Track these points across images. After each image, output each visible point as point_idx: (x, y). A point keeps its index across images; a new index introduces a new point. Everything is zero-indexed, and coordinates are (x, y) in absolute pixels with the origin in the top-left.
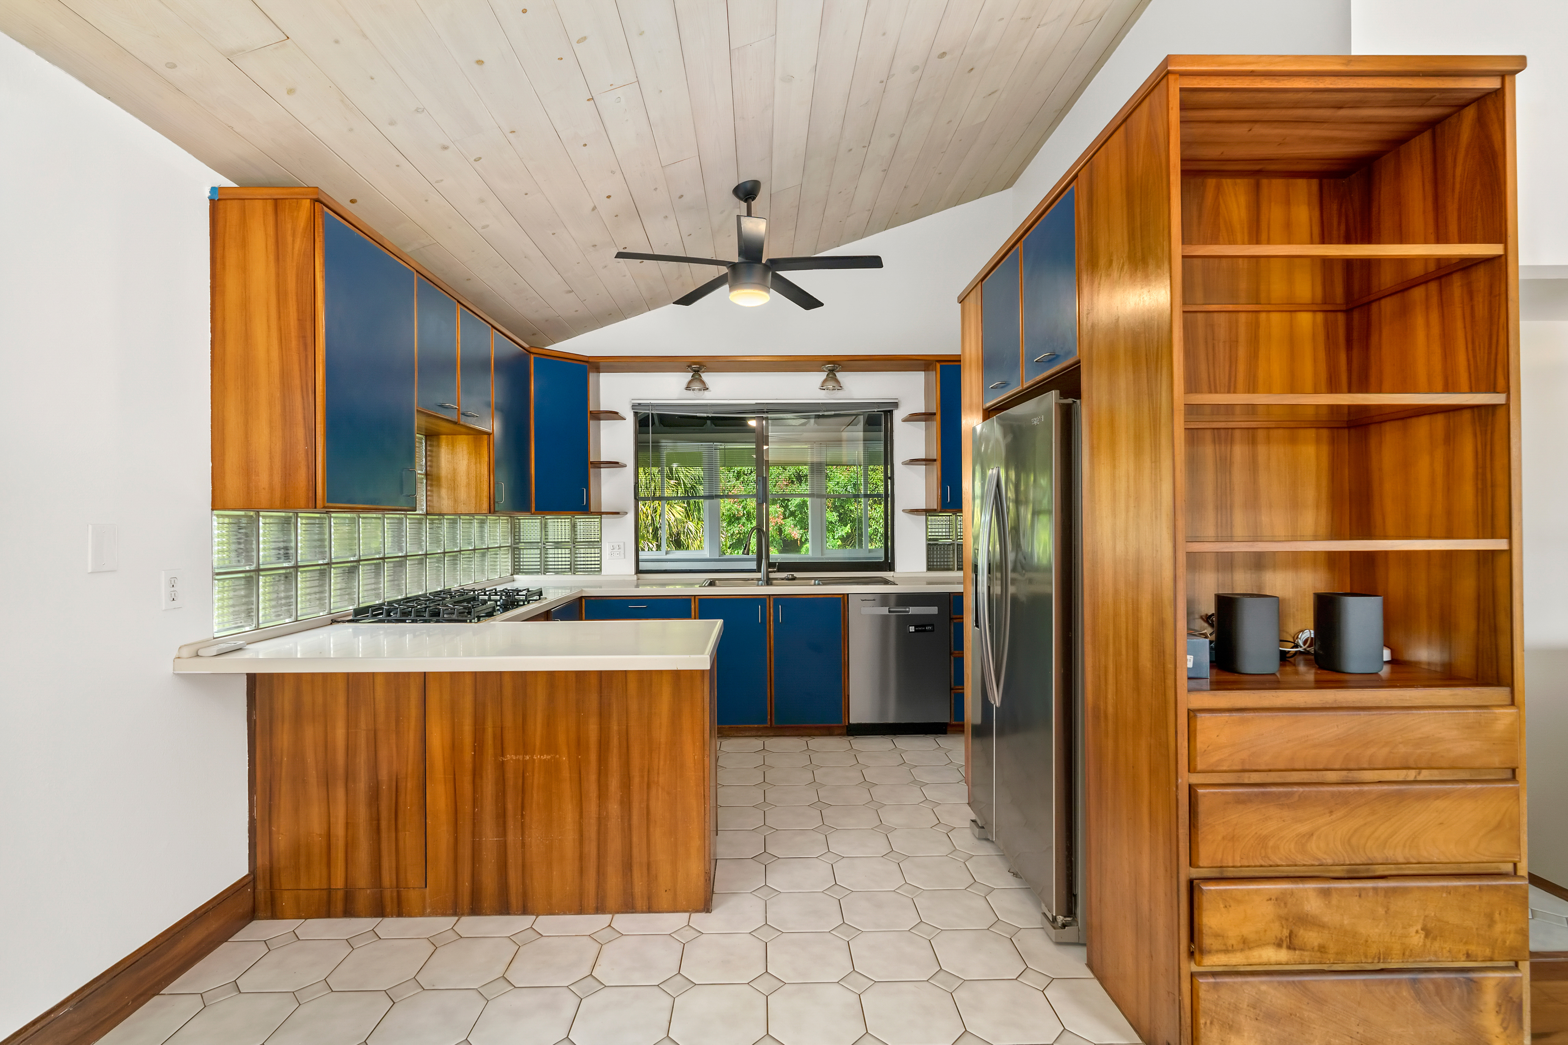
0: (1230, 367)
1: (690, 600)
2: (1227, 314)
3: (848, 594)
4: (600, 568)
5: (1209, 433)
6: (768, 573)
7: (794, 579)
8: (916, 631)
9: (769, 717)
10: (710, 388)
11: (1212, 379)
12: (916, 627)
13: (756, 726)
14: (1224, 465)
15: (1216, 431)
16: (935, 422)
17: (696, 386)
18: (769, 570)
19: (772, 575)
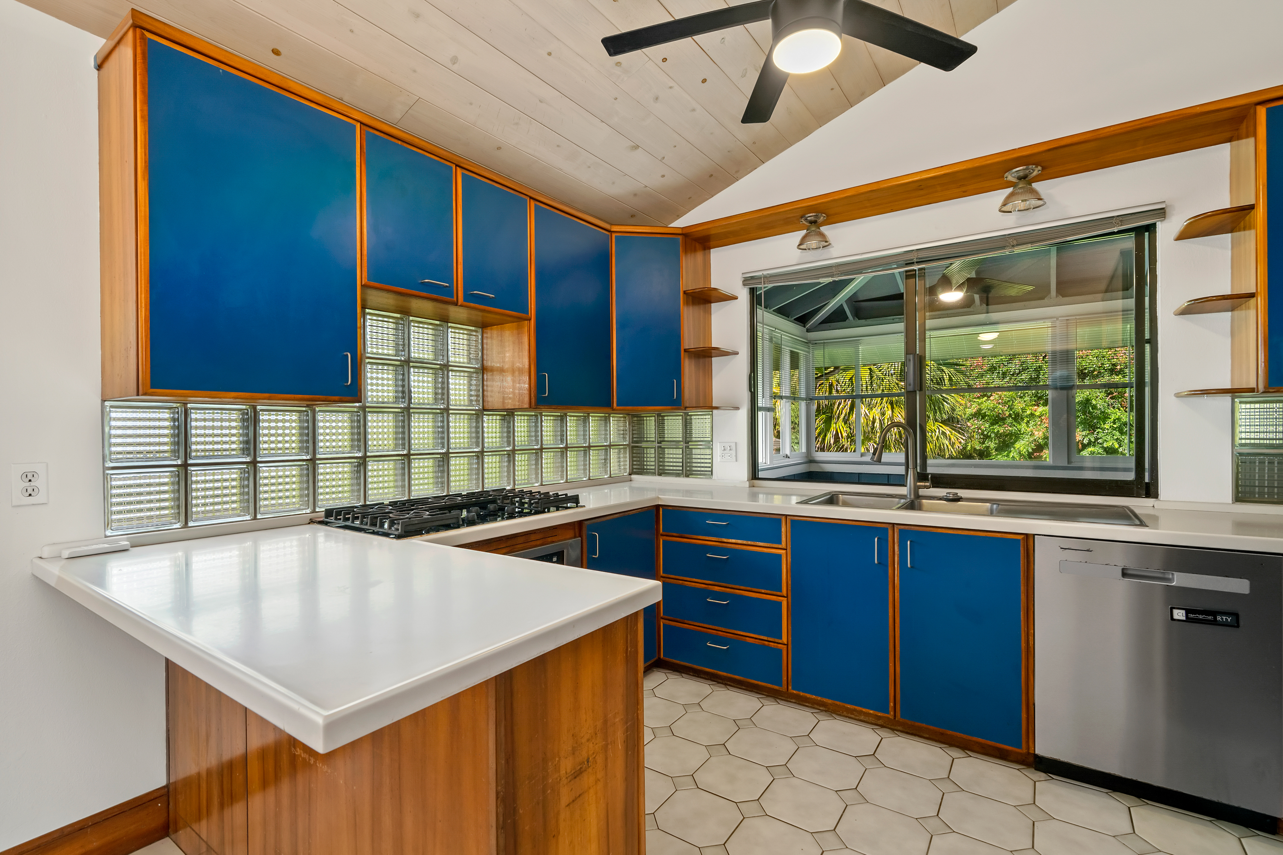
1: (780, 520)
3: (1034, 535)
4: (712, 471)
6: (917, 488)
7: (958, 499)
8: (1188, 620)
9: (892, 704)
10: (833, 244)
12: (1188, 611)
13: (871, 712)
16: (1253, 232)
17: (813, 243)
18: (919, 484)
19: (922, 492)
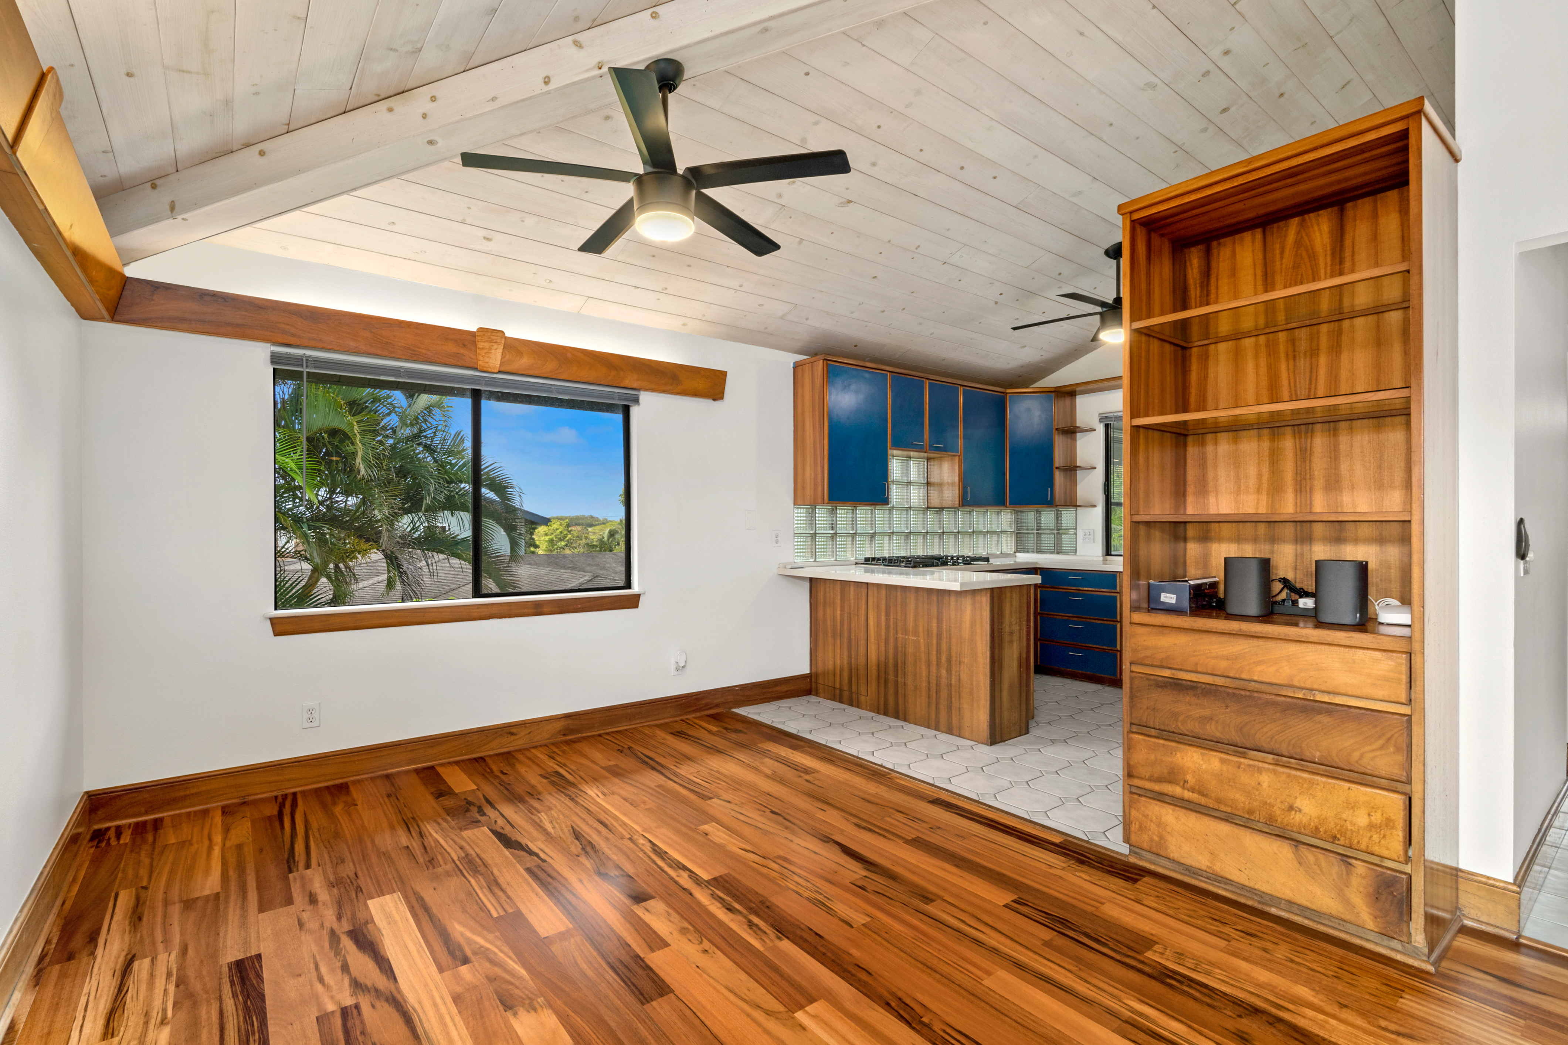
0: (1311, 372)
2: (1308, 328)
4: (1076, 552)
5: (1289, 428)
11: (1292, 385)
14: (1304, 455)
15: (1296, 427)
